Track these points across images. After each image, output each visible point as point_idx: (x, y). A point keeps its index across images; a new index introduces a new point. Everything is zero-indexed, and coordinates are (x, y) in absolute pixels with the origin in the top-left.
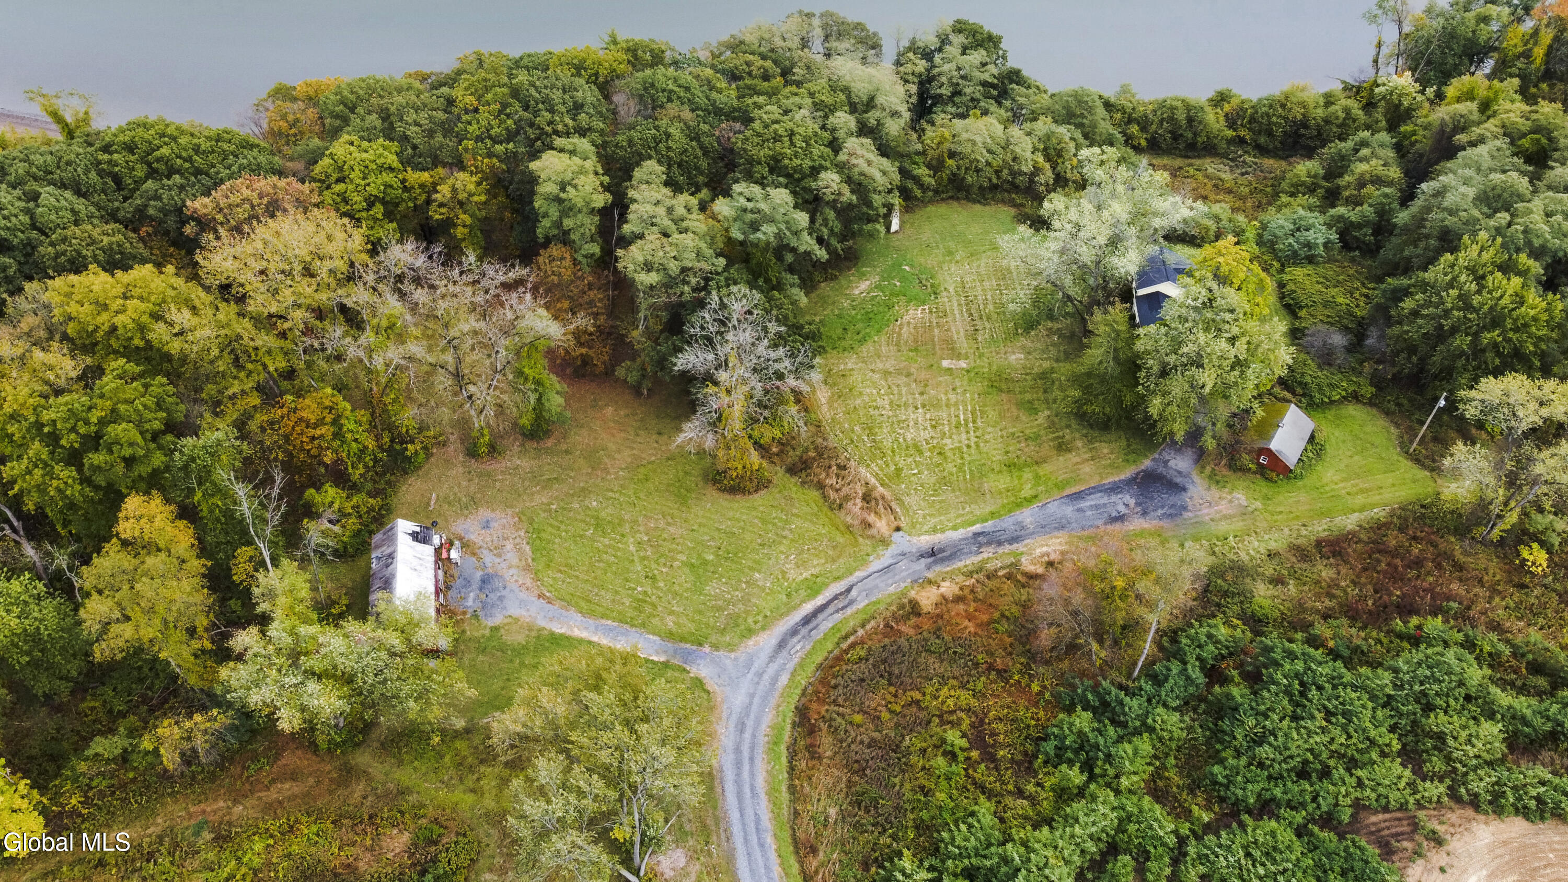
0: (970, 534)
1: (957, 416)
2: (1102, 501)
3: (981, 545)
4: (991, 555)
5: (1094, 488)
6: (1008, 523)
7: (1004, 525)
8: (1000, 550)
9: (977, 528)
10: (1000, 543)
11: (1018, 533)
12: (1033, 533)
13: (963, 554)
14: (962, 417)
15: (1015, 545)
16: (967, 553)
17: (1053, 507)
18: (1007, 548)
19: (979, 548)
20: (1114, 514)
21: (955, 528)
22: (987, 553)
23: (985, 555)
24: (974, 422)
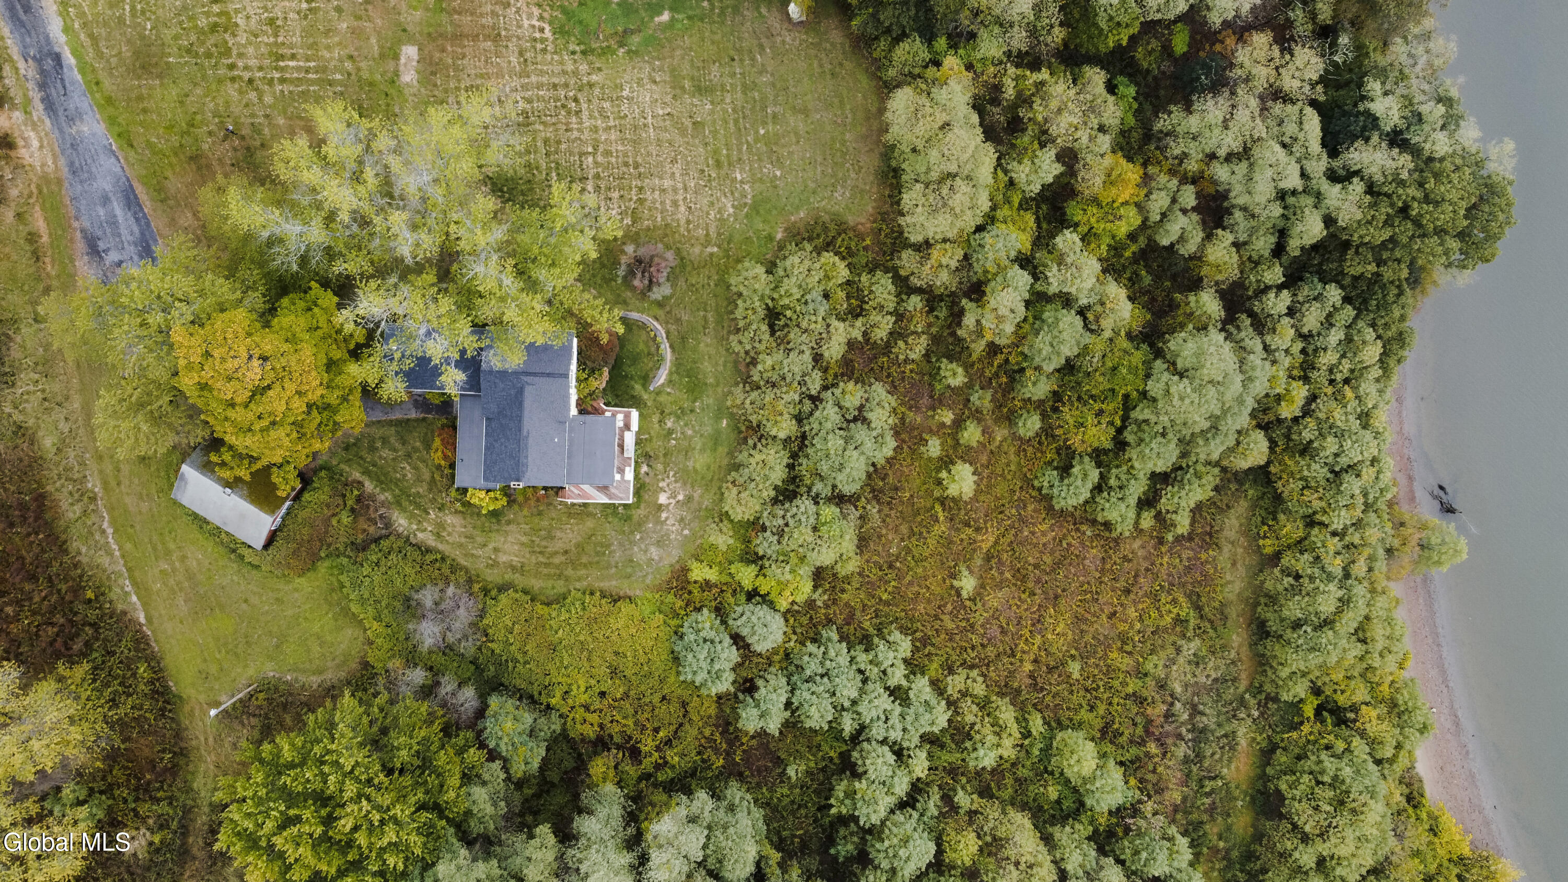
0: (57, 49)
1: (293, 57)
2: (124, 232)
3: (39, 61)
4: (22, 72)
5: (148, 224)
6: (79, 100)
7: (75, 96)
8: (31, 85)
9: (69, 59)
10: (42, 86)
11: (61, 113)
12: (61, 131)
13: (22, 35)
14: (292, 63)
15: (41, 107)
16: (23, 41)
17: (109, 164)
18: (36, 95)
19: (34, 58)
20: (102, 245)
21: (67, 30)
22: (27, 69)
23: (21, 65)
24: (282, 81)
